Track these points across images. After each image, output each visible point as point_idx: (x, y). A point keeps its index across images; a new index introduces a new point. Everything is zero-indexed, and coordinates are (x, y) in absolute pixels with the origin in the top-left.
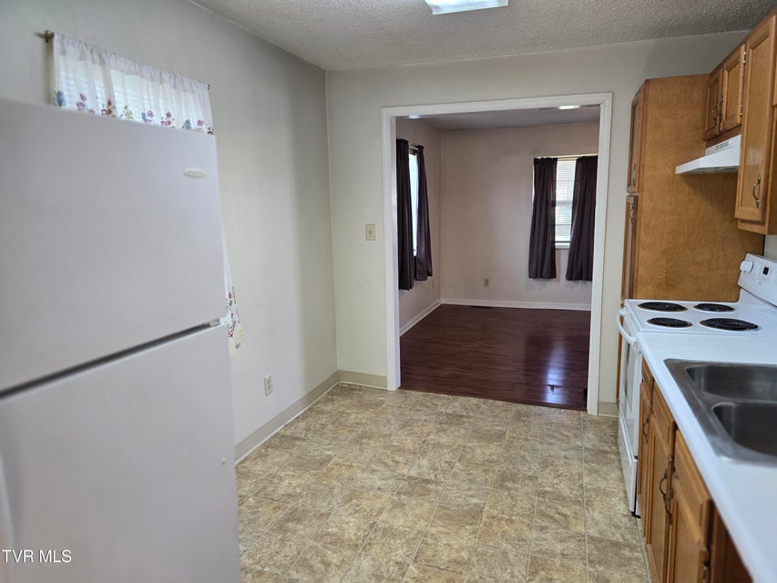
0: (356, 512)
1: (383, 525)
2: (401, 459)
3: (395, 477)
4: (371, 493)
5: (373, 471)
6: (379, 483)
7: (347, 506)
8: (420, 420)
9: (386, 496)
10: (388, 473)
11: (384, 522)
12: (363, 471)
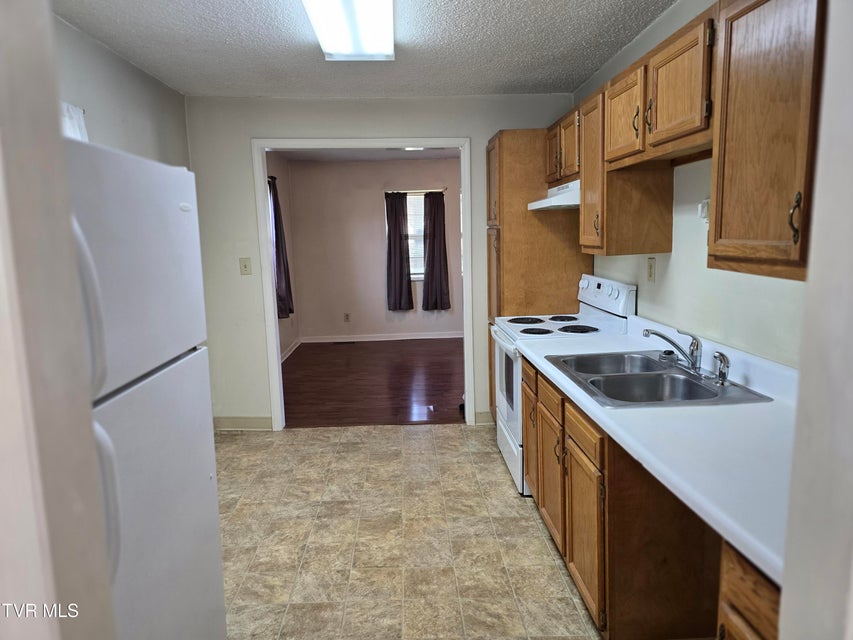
0: (282, 540)
1: (314, 545)
2: (310, 489)
3: (310, 504)
4: (292, 523)
5: (286, 504)
6: (297, 513)
7: (271, 537)
8: (316, 453)
9: (307, 522)
10: (302, 503)
11: (314, 543)
12: (276, 505)
